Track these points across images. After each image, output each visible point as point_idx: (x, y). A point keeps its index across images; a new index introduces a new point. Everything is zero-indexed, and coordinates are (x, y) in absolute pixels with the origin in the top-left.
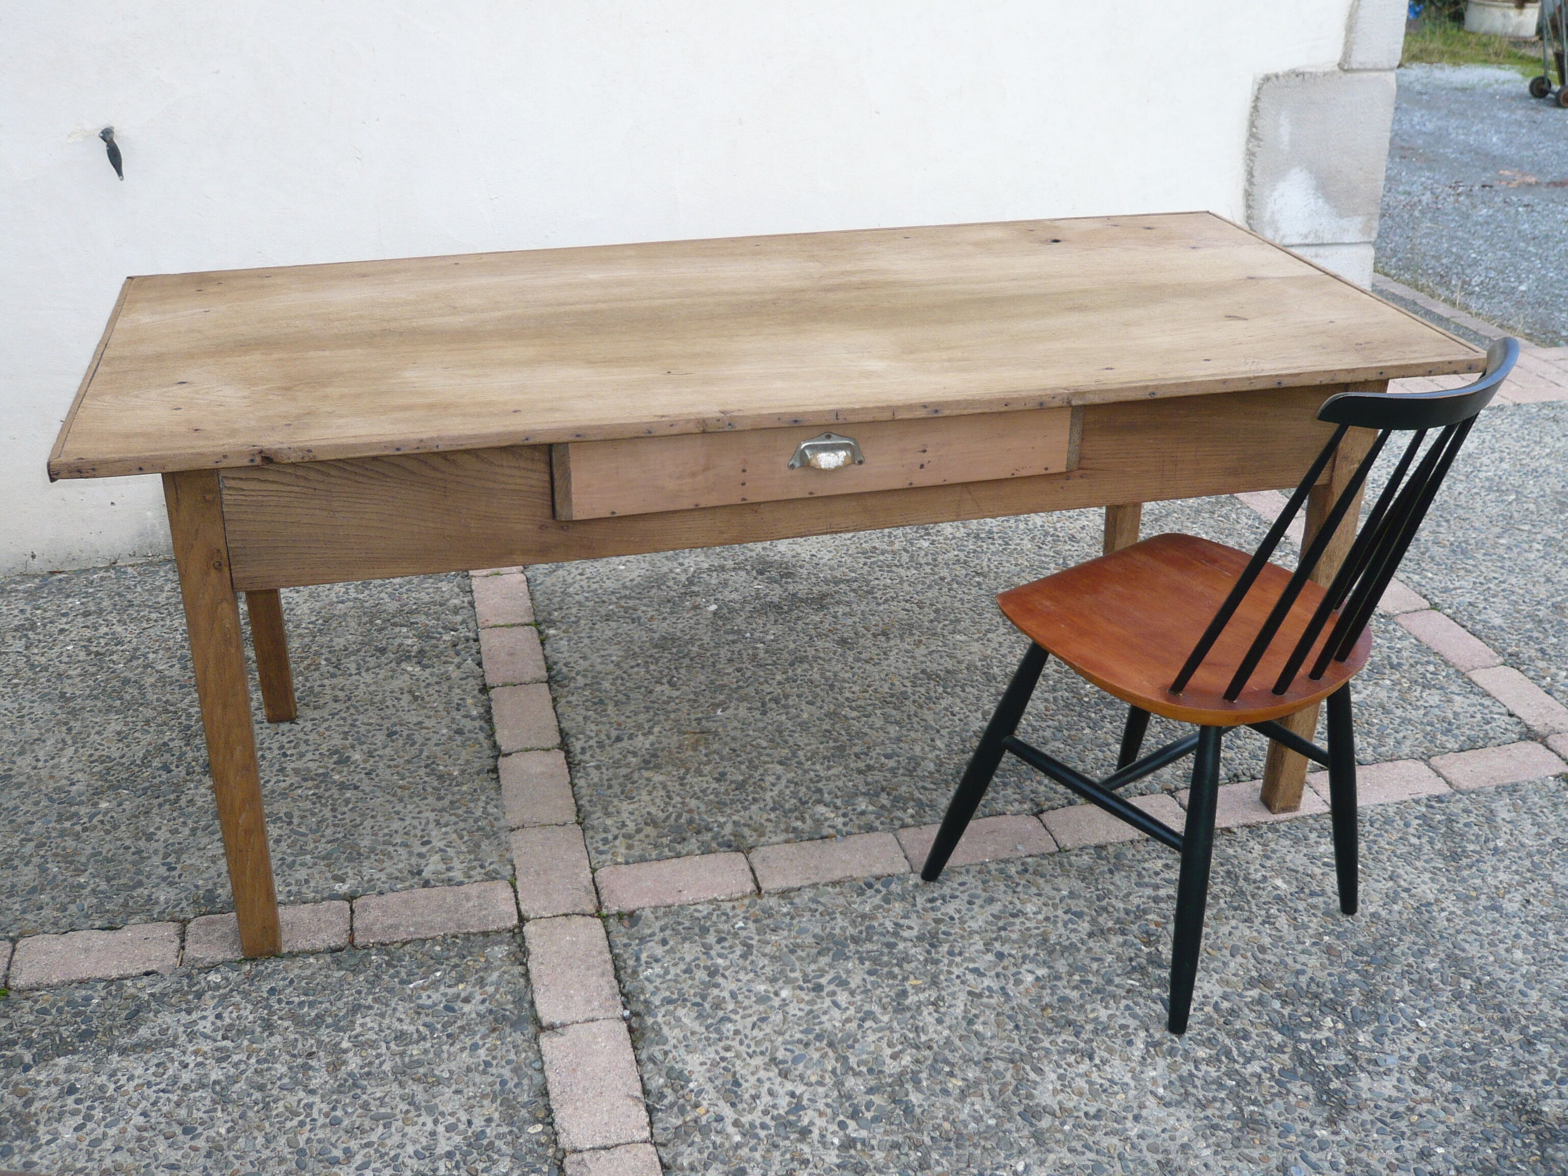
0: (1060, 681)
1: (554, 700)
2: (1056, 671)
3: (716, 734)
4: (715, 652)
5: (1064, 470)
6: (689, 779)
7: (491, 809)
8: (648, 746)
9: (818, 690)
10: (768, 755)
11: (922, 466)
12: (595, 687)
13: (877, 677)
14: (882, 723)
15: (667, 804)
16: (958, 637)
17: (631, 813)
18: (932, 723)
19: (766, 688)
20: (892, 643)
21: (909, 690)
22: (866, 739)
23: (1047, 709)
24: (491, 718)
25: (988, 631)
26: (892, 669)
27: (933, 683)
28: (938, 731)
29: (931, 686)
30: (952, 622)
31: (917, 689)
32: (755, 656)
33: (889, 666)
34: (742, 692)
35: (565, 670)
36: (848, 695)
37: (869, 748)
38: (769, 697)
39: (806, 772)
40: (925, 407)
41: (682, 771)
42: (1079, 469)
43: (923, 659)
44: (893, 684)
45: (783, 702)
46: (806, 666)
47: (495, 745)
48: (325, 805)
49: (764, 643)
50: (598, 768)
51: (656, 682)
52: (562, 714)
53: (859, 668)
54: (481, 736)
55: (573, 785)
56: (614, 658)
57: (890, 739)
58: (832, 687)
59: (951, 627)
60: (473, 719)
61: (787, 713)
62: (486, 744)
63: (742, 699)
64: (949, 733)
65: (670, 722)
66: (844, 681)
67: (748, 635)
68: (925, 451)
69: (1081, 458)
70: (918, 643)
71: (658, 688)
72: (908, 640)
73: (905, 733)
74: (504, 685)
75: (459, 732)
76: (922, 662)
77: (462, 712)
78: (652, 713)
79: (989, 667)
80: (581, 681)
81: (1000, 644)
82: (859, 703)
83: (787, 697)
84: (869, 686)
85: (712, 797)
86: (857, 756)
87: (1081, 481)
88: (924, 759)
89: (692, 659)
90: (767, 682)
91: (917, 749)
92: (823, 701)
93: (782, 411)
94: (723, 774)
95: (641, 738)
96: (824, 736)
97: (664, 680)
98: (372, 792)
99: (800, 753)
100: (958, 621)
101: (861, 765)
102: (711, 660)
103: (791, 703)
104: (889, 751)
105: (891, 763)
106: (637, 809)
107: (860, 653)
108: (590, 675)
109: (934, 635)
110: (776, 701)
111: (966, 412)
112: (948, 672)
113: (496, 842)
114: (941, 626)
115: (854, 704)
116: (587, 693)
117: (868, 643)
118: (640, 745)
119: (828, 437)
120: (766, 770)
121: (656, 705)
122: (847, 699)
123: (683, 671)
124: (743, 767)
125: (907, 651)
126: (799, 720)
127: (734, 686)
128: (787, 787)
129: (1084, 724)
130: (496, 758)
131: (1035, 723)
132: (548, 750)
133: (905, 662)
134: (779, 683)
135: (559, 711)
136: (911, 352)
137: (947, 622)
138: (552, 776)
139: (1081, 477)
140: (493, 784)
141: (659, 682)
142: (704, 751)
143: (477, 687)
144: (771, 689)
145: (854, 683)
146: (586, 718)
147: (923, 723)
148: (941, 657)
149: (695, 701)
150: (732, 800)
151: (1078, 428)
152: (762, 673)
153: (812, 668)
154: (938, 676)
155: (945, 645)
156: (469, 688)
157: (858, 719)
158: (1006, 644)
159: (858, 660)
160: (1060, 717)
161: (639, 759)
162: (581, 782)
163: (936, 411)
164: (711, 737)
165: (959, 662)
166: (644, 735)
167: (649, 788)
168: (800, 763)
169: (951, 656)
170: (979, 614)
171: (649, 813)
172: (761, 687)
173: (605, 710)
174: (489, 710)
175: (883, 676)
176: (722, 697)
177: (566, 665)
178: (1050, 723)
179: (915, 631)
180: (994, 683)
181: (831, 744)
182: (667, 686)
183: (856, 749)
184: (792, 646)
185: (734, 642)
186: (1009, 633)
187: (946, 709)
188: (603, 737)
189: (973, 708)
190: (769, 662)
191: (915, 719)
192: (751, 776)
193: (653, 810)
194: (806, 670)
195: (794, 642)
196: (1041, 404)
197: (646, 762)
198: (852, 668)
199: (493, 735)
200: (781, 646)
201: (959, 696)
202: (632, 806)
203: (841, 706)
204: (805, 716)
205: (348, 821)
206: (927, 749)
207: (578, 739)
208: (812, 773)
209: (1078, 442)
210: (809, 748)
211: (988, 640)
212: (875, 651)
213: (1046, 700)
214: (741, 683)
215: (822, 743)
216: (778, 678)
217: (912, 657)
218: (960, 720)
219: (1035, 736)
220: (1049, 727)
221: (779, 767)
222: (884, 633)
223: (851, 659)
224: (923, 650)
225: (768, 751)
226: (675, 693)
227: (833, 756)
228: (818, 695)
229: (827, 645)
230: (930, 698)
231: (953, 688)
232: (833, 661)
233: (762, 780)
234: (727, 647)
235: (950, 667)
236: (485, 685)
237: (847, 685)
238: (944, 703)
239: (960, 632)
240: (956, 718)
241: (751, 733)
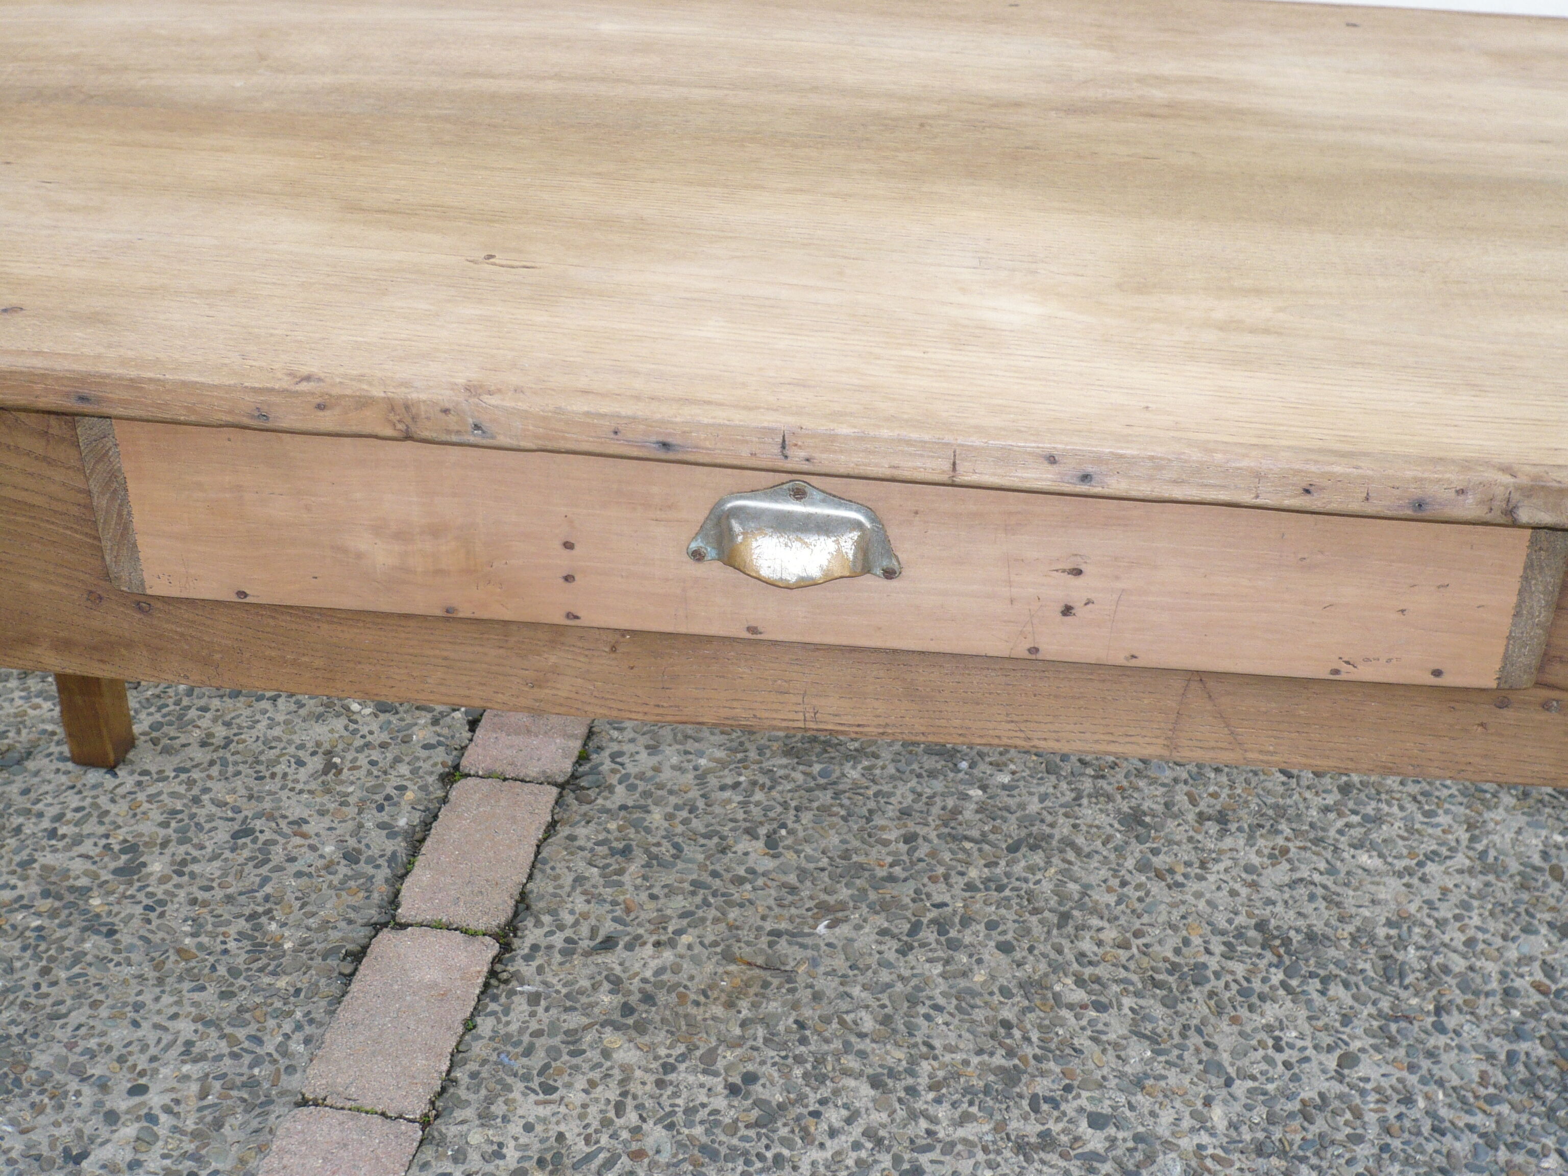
0: (1535, 1015)
1: (552, 827)
2: (1537, 986)
3: (790, 975)
4: (886, 788)
5: (1494, 685)
6: (683, 1075)
7: (297, 1047)
8: (648, 974)
9: (1034, 919)
10: (862, 1054)
11: (1067, 611)
12: (637, 815)
13: (1163, 918)
14: (1124, 1031)
15: (606, 1123)
16: (1364, 858)
17: (529, 1128)
18: (1225, 1058)
19: (939, 893)
20: (1228, 842)
21: (1213, 963)
22: (1075, 1064)
23: (1484, 1079)
24: (422, 840)
25: (1432, 856)
26: (1202, 905)
27: (1269, 956)
28: (1229, 1083)
29: (1263, 964)
30: (1366, 818)
31: (1231, 965)
32: (956, 812)
33: (1198, 895)
34: (890, 890)
35: (607, 765)
36: (1087, 945)
37: (1068, 1089)
38: (933, 914)
39: (913, 1116)
40: (1052, 460)
41: (681, 1049)
42: (1539, 684)
43: (1273, 894)
44: (1186, 942)
45: (953, 933)
46: (1038, 858)
47: (394, 901)
48: (37, 957)
49: (984, 788)
50: (534, 999)
51: (747, 831)
52: (545, 862)
53: (1139, 887)
54: (385, 872)
55: (469, 1025)
56: (703, 762)
57: (1121, 1075)
58: (1065, 917)
59: (1357, 832)
60: (392, 835)
61: (947, 962)
62: (381, 888)
63: (883, 907)
64: (1251, 1092)
65: (722, 927)
66: (1095, 911)
67: (964, 765)
68: (1078, 572)
69: (1547, 658)
70: (1279, 855)
71: (744, 845)
72: (1261, 842)
73: (1159, 1068)
74: (488, 776)
75: (351, 857)
76: (1270, 902)
77: (384, 817)
78: (698, 899)
79: (1401, 944)
80: (621, 795)
81: (1445, 891)
82: (1099, 971)
83: (966, 921)
84: (1137, 934)
85: (698, 1130)
86: (1034, 1103)
87: (1543, 716)
88: (1168, 1146)
89: (837, 795)
90: (946, 877)
91: (1166, 1117)
92: (1031, 949)
93: (628, 409)
94: (750, 1078)
95: (649, 950)
96: (993, 1036)
97: (763, 831)
98: (131, 948)
99: (925, 1067)
100: (1378, 820)
101: (1032, 1129)
102: (872, 804)
103: (967, 940)
104: (1105, 1108)
105: (1095, 1141)
106: (544, 1120)
107: (1155, 852)
108: (642, 786)
109: (1317, 841)
110: (941, 926)
111: (1178, 493)
112: (1311, 937)
113: (255, 1124)
114: (1340, 824)
115: (1088, 971)
116: (612, 826)
117: (1180, 834)
118: (637, 967)
119: (799, 494)
120: (836, 1092)
121: (717, 883)
122: (1081, 956)
123: (807, 818)
124: (798, 1072)
125: (1249, 869)
126: (963, 983)
127: (881, 873)
128: (856, 1146)
129: (1550, 1142)
130: (377, 927)
131: (1443, 1112)
132: (475, 934)
133: (1233, 893)
134: (970, 887)
135: (544, 854)
136: (1142, 289)
137: (1355, 819)
138: (443, 996)
139: (1546, 706)
140: (335, 988)
141: (751, 833)
142: (745, 1013)
143: (440, 769)
144: (947, 898)
145: (1113, 919)
146: (579, 880)
147: (1206, 1054)
148: (1312, 897)
149: (793, 890)
150: (733, 1149)
151: (1549, 579)
152: (947, 856)
153: (1048, 863)
154: (1287, 942)
155: (1331, 871)
156: (426, 766)
157: (1078, 1008)
158: (1456, 896)
159: (1143, 866)
160: (1505, 1109)
161: (618, 999)
162: (485, 1025)
163: (1086, 478)
164: (775, 982)
165: (1341, 920)
166: (657, 944)
167: (596, 1075)
168: (912, 1091)
169: (1332, 901)
170: (1429, 814)
171: (561, 1137)
172: (931, 888)
173: (621, 872)
174: (427, 826)
175: (1176, 915)
176: (844, 893)
177: (613, 757)
178: (1478, 1119)
179: (1283, 826)
180: (1394, 988)
181: (999, 1060)
182: (760, 844)
183: (1042, 1086)
184: (1034, 806)
185: (932, 774)
186: (1471, 871)
187: (1268, 1028)
188: (585, 930)
189: (1326, 1039)
190: (975, 833)
191: (1195, 1040)
192: (801, 1099)
193: (571, 1130)
194: (1032, 869)
195: (1043, 798)
196: (1420, 505)
197: (627, 1010)
198: (1124, 884)
199: (403, 877)
200: (1012, 802)
201: (1309, 1003)
202: (542, 1111)
203: (1057, 968)
204: (979, 976)
205: (49, 1001)
206: (1187, 1122)
207: (538, 924)
208: (923, 1124)
209: (1543, 616)
210: (948, 1058)
211: (1423, 879)
212: (1186, 853)
213: (1491, 1056)
214: (897, 870)
215: (980, 1052)
216: (973, 873)
217: (1253, 885)
218: (1287, 1065)
219: (1430, 1147)
220: (1471, 1128)
221: (866, 1090)
222: (1222, 819)
223: (1130, 863)
224: (1280, 873)
225: (866, 1045)
226: (769, 864)
227: (987, 1090)
228: (1028, 931)
229: (1102, 819)
230: (1244, 993)
231: (1303, 981)
232: (1097, 857)
233: (816, 1114)
234: (913, 783)
235: (1319, 927)
236: (456, 767)
237: (1095, 922)
238: (1271, 1012)
239: (1373, 846)
240: (1279, 1058)
241: (856, 991)
